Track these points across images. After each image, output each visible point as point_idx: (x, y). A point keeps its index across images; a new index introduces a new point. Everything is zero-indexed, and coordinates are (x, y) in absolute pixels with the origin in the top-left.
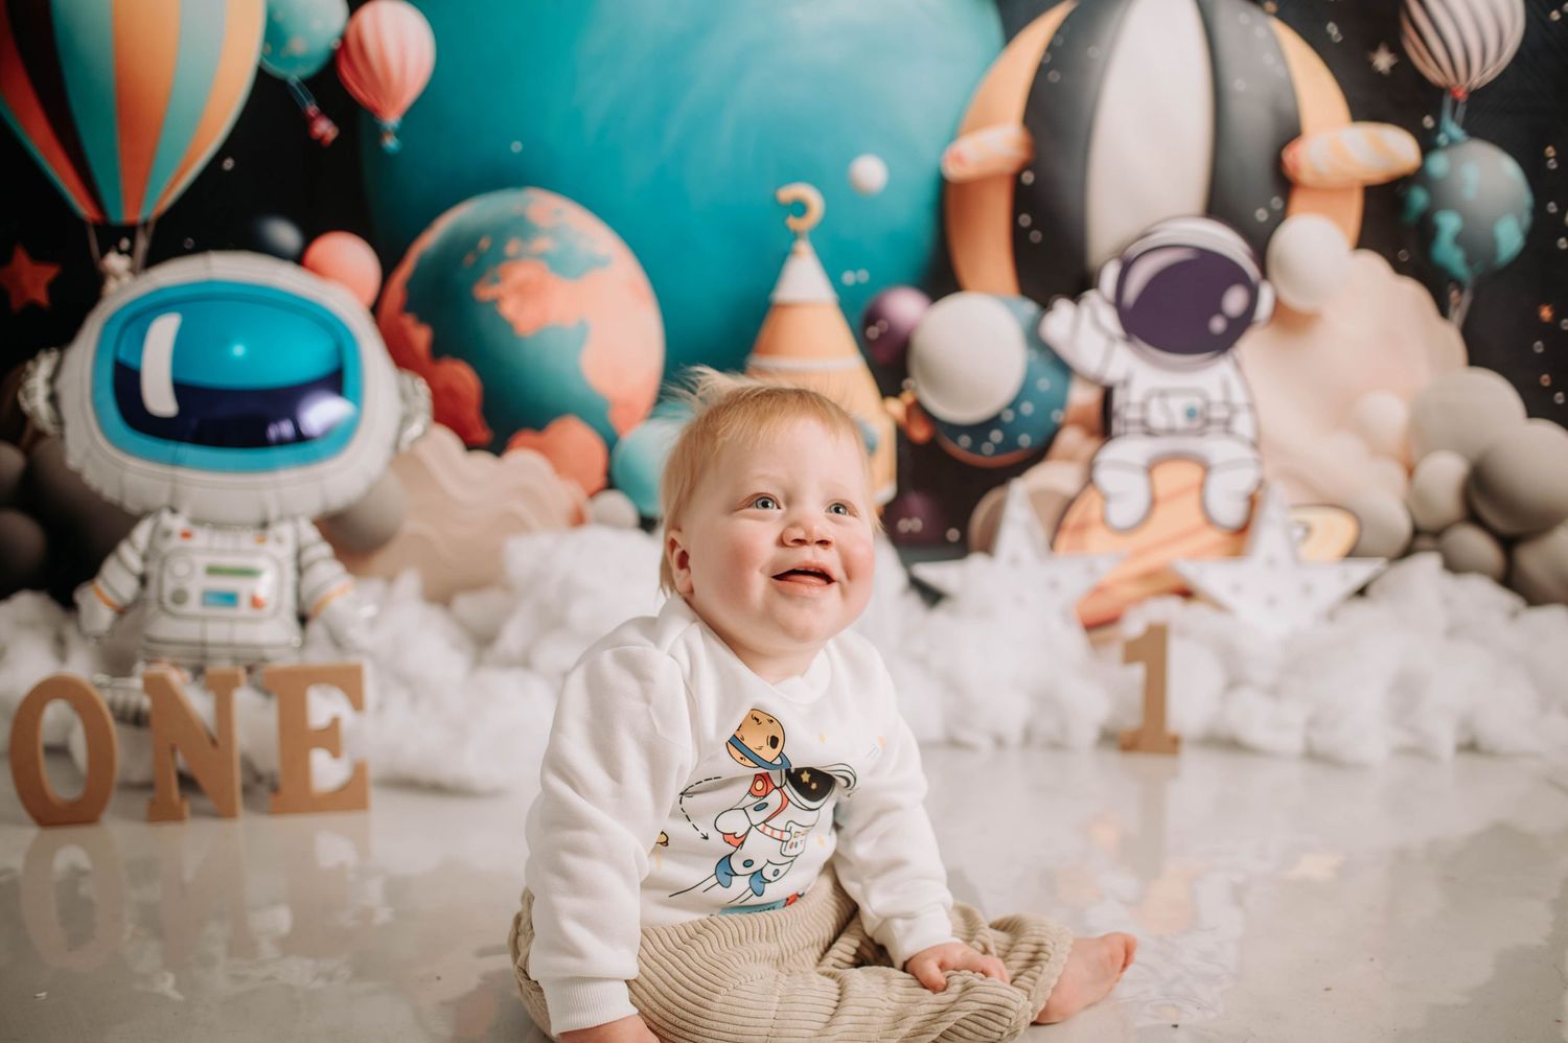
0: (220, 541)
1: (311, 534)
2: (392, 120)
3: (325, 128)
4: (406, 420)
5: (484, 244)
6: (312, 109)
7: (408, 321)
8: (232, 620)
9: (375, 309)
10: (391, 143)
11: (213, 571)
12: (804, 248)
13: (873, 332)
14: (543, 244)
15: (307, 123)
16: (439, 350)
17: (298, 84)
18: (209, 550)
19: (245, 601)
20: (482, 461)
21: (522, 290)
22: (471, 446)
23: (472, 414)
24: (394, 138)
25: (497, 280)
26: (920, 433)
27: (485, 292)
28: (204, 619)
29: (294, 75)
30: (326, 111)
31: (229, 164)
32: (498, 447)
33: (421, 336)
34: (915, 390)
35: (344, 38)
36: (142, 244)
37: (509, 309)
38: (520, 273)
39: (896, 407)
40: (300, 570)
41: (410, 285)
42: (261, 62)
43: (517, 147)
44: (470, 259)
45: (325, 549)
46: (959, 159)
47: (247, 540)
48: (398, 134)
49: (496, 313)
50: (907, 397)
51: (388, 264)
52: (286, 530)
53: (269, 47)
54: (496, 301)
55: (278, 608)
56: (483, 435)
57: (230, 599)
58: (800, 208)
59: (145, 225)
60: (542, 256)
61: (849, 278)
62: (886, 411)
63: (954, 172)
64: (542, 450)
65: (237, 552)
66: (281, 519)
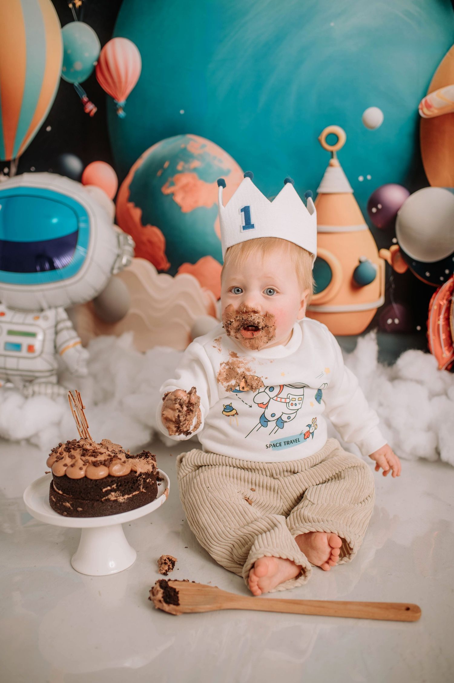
0: (19, 317)
1: (63, 315)
2: (122, 101)
3: (91, 108)
4: (119, 256)
5: (166, 165)
6: (85, 99)
7: (131, 205)
8: (19, 358)
9: (115, 200)
10: (121, 113)
11: (11, 333)
12: (335, 161)
13: (374, 210)
14: (196, 164)
15: (82, 105)
16: (145, 221)
17: (78, 86)
18: (11, 323)
19: (25, 348)
20: (166, 278)
21: (184, 188)
22: (160, 271)
23: (161, 254)
24: (123, 111)
25: (173, 184)
26: (401, 269)
27: (167, 190)
28: (6, 356)
29: (76, 81)
30: (91, 99)
31: (49, 129)
32: (173, 272)
33: (137, 213)
34: (397, 243)
35: (98, 60)
36: (14, 170)
37: (178, 199)
38: (184, 180)
39: (386, 254)
40: (57, 333)
41: (131, 187)
42: (62, 75)
43: (182, 112)
44: (159, 173)
45: (69, 324)
46: (428, 106)
47: (29, 319)
48: (125, 109)
49: (173, 201)
50: (394, 248)
51: (121, 177)
52: (50, 314)
53: (65, 69)
54: (173, 194)
55: (42, 352)
56: (166, 265)
57: (18, 347)
58: (333, 138)
59: (14, 160)
60: (195, 169)
61: (361, 179)
62: (380, 256)
63: (425, 113)
64: (193, 273)
65: (23, 324)
66: (50, 308)
